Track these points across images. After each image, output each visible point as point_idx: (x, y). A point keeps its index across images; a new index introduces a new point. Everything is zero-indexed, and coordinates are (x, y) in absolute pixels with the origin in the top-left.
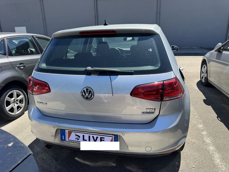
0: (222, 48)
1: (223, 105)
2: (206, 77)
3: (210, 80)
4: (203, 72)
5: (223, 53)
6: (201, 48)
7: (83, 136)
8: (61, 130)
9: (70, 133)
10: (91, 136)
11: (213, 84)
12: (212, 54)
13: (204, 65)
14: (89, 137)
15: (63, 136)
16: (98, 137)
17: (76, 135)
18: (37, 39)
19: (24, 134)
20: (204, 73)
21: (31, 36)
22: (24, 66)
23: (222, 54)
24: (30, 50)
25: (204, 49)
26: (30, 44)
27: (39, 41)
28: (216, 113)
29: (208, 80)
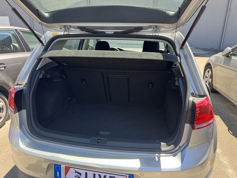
0: (232, 53)
1: (231, 115)
2: (210, 82)
3: (215, 86)
4: (206, 76)
5: (232, 58)
6: (197, 48)
7: (86, 173)
8: (55, 165)
9: (67, 169)
10: (97, 174)
11: (220, 91)
12: (217, 58)
13: (208, 69)
14: (94, 175)
15: (58, 172)
16: (106, 176)
17: (76, 172)
18: (21, 33)
19: (4, 154)
20: (207, 78)
21: (14, 30)
22: (5, 67)
23: (232, 60)
24: (12, 45)
25: (199, 49)
26: (13, 39)
27: (24, 36)
28: (226, 125)
29: (213, 85)
